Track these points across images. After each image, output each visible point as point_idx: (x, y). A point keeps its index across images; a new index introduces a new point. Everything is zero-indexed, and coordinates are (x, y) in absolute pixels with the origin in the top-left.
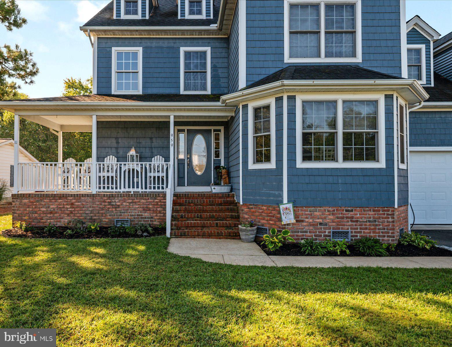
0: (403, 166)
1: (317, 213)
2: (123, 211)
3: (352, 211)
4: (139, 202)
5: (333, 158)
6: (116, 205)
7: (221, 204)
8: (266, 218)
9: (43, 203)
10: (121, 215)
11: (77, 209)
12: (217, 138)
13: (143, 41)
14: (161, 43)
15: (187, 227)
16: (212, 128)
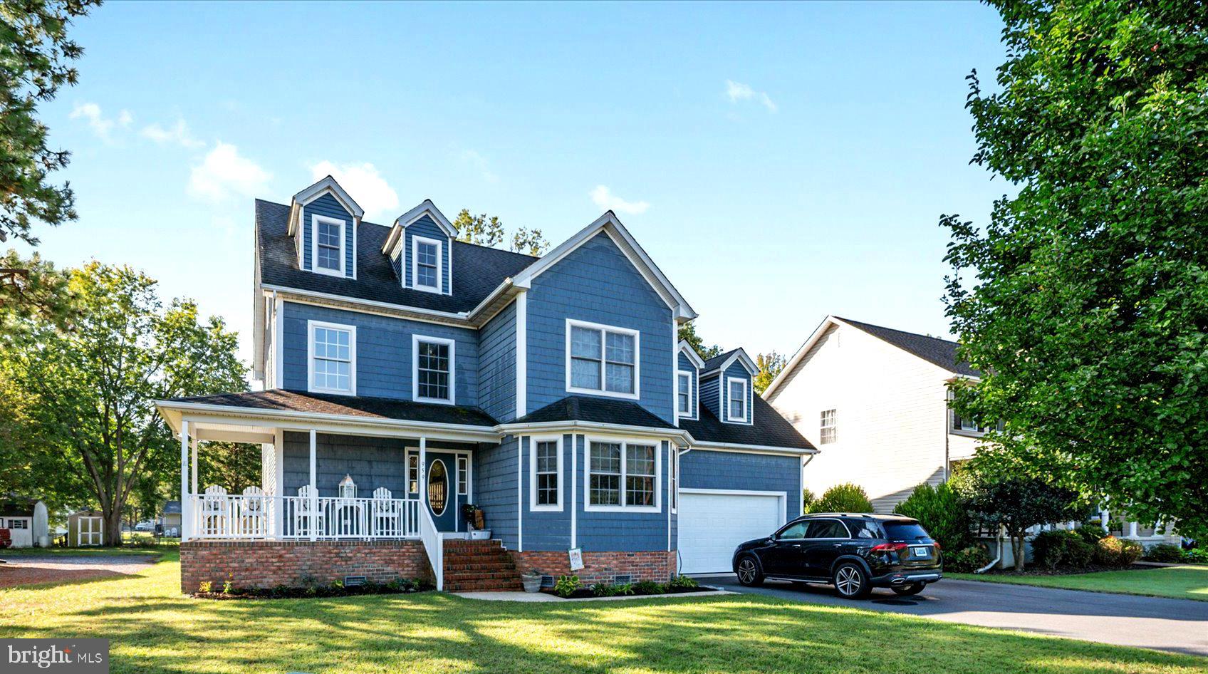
0: (674, 511)
1: (602, 559)
2: (356, 565)
3: (633, 555)
4: (379, 552)
5: (616, 501)
6: (347, 556)
7: (487, 554)
8: (551, 566)
9: (233, 556)
10: (353, 571)
11: (288, 564)
12: (462, 465)
13: (357, 318)
14: (384, 324)
15: (459, 580)
16: (457, 452)
